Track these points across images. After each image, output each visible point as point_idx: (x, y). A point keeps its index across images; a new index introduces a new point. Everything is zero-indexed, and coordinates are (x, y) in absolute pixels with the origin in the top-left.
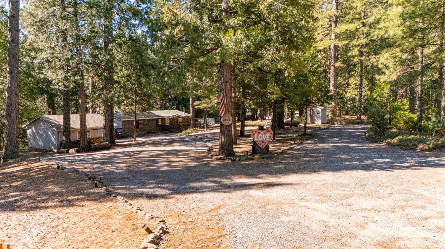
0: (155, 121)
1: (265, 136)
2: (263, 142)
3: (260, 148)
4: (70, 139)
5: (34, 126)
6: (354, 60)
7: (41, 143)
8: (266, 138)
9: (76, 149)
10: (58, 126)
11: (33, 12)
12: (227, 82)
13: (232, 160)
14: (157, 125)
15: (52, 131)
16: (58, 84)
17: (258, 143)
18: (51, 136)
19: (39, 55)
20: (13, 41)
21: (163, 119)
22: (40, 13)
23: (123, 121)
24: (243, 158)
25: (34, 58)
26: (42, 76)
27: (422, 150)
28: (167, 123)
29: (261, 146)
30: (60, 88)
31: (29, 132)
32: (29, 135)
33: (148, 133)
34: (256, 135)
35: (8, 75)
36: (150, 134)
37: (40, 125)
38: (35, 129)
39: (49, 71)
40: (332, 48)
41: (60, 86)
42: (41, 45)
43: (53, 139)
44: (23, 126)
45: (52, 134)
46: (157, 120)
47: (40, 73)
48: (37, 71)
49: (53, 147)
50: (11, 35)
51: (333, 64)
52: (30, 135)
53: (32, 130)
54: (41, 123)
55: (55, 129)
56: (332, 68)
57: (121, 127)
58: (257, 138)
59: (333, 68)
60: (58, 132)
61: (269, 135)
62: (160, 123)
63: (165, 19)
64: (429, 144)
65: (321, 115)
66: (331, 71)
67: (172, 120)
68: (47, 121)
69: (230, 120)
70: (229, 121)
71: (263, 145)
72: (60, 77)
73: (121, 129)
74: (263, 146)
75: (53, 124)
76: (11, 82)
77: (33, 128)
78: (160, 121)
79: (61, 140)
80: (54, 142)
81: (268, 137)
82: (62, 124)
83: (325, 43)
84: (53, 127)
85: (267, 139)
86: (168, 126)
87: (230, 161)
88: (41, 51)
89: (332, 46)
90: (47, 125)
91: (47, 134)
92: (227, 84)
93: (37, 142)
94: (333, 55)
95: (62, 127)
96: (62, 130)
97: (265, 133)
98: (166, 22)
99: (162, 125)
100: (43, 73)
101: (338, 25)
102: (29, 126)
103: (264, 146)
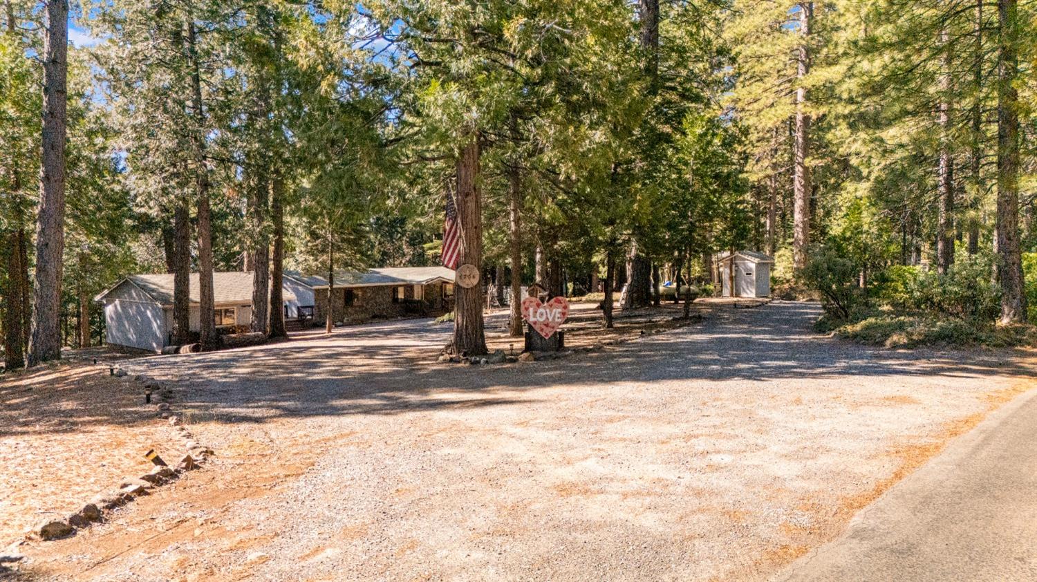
0: (390, 291)
1: (551, 311)
2: (547, 325)
3: (542, 338)
4: (188, 328)
5: (119, 297)
6: (841, 150)
7: (132, 336)
8: (554, 317)
9: (192, 345)
10: (164, 299)
11: (99, 53)
12: (467, 195)
13: (472, 363)
14: (395, 300)
15: (154, 309)
16: (146, 202)
17: (537, 328)
18: (152, 320)
19: (111, 143)
20: (51, 113)
21: (409, 287)
22: (113, 55)
23: (317, 291)
24: (494, 358)
25: (104, 149)
26: (117, 188)
27: (895, 346)
28: (418, 295)
29: (543, 334)
30: (151, 212)
31: (109, 310)
32: (108, 319)
33: (374, 317)
34: (531, 310)
35: (41, 185)
36: (376, 320)
37: (131, 296)
38: (122, 303)
39: (133, 178)
40: (799, 124)
41: (151, 208)
42: (115, 120)
43: (155, 326)
44: (97, 298)
45: (153, 316)
46: (395, 290)
47: (114, 181)
48: (108, 178)
49: (155, 345)
50: (49, 102)
51: (800, 160)
52: (112, 318)
53: (116, 306)
54: (133, 291)
55: (160, 306)
56: (799, 169)
57: (312, 303)
58: (535, 316)
59: (801, 169)
60: (165, 310)
61: (560, 310)
62: (401, 296)
63: (301, 62)
64: (912, 334)
65: (754, 278)
66: (796, 176)
67: (429, 288)
68: (144, 288)
69: (474, 277)
70: (472, 279)
71: (547, 333)
72: (151, 190)
73: (312, 307)
74: (547, 335)
75: (154, 294)
76: (47, 197)
77: (117, 302)
78: (401, 290)
79: (170, 329)
80: (158, 333)
81: (558, 315)
82: (172, 293)
83: (780, 112)
84: (155, 299)
85: (556, 320)
86: (418, 301)
87: (467, 365)
88: (117, 133)
89: (799, 117)
90: (145, 296)
91: (143, 314)
92: (468, 199)
93: (124, 333)
94: (800, 140)
95: (172, 300)
96: (173, 307)
97: (551, 306)
98: (305, 67)
99: (405, 301)
100: (119, 182)
101: (811, 69)
102: (110, 298)
103: (550, 335)
